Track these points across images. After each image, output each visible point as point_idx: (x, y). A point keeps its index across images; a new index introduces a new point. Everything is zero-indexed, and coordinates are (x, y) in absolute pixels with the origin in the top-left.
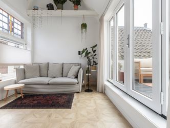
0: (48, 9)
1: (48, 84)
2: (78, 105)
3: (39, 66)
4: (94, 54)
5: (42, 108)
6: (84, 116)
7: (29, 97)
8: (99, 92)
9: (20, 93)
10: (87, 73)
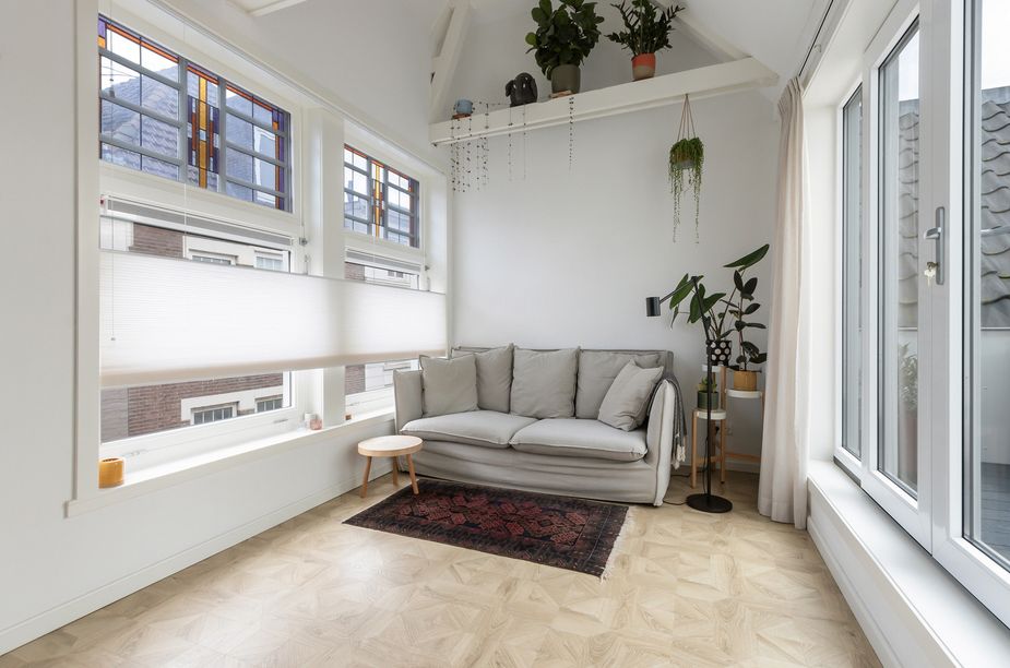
0: (514, 104)
1: (510, 447)
2: (639, 565)
3: (477, 363)
4: (747, 303)
5: (483, 550)
6: (655, 623)
7: (439, 495)
8: (769, 518)
9: (407, 473)
10: (700, 406)
